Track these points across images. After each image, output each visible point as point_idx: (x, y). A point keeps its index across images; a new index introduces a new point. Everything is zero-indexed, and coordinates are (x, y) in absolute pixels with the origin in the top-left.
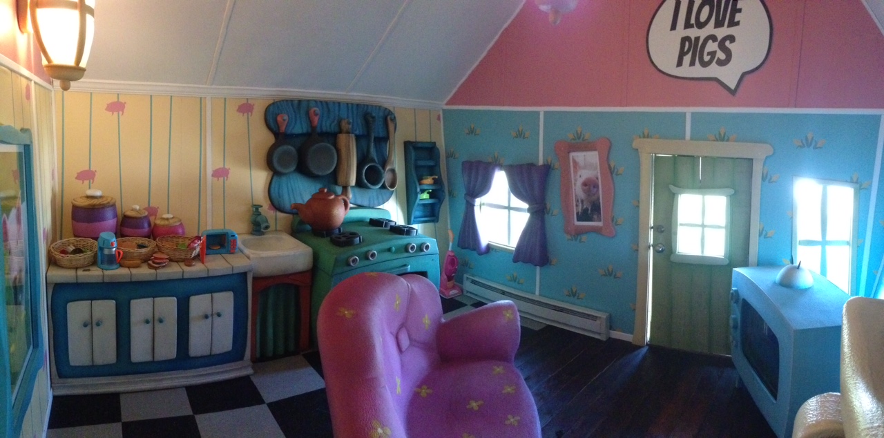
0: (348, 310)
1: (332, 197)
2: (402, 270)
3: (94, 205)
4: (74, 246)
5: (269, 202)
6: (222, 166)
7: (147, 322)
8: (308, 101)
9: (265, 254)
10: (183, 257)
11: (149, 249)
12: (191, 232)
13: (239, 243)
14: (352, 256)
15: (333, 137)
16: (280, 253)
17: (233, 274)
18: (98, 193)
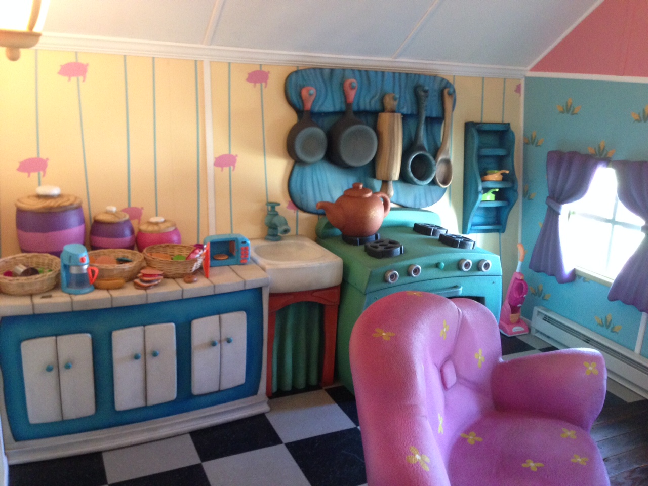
0: (385, 332)
1: (369, 195)
2: (452, 292)
3: (51, 208)
4: (24, 265)
5: (289, 199)
6: (226, 152)
7: (136, 357)
8: (344, 70)
9: (284, 264)
10: (181, 272)
11: (135, 263)
12: (190, 239)
13: (252, 253)
14: (391, 270)
15: (372, 117)
16: (303, 264)
17: (245, 290)
18: (55, 191)
